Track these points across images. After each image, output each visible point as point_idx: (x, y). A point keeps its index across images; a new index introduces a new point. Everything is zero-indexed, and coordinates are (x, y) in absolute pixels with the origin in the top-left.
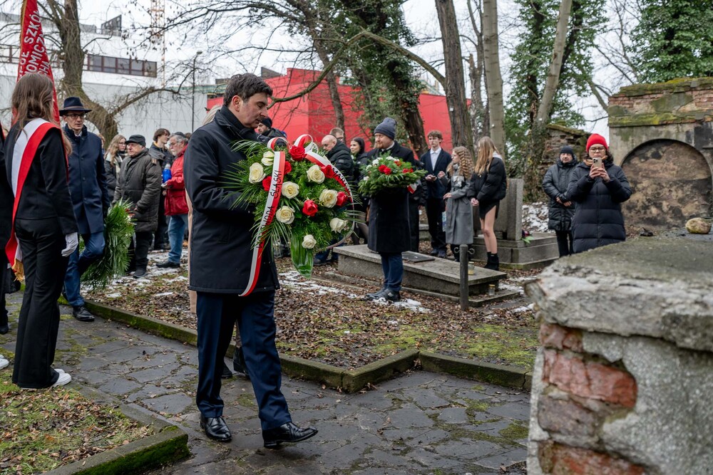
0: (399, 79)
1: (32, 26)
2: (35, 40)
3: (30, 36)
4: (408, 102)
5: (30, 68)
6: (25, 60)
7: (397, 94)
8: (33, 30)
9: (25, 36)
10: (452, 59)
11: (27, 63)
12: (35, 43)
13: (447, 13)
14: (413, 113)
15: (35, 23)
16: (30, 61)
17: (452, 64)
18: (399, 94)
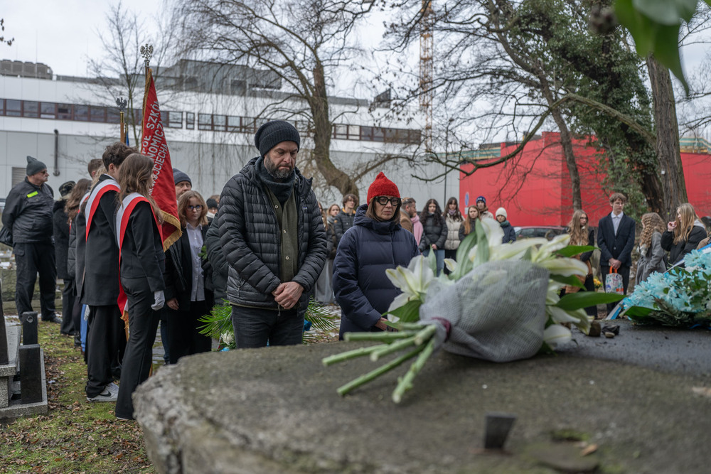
0: (634, 141)
1: (153, 114)
2: (156, 126)
3: (151, 122)
4: (643, 164)
5: (152, 149)
6: (147, 143)
7: (632, 156)
8: (154, 118)
9: (146, 122)
10: (664, 118)
11: (149, 146)
12: (155, 129)
13: (658, 69)
14: (650, 175)
15: (155, 112)
16: (152, 144)
17: (664, 124)
18: (634, 155)
